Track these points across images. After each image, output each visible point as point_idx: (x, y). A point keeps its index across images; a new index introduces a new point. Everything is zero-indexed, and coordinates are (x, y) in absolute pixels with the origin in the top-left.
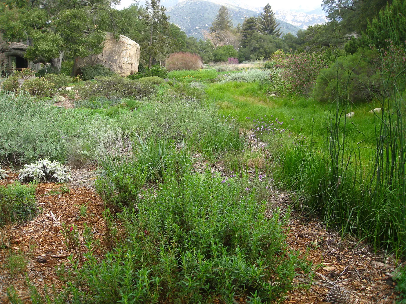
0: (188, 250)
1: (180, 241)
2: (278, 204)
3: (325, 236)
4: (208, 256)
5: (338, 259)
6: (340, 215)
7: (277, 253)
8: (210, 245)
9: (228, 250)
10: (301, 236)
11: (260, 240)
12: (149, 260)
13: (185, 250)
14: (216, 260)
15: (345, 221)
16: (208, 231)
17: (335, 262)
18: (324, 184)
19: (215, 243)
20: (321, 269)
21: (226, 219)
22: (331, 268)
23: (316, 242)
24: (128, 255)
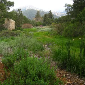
0: (28, 79)
1: (26, 76)
2: (54, 65)
3: (67, 74)
4: (34, 80)
5: (71, 80)
6: (71, 67)
7: (53, 79)
8: (34, 77)
9: (39, 78)
10: (60, 74)
11: (48, 75)
12: (17, 82)
13: (27, 79)
14: (36, 81)
15: (72, 69)
16: (34, 73)
17: (70, 81)
18: (66, 59)
19: (36, 77)
20: (66, 83)
21: (39, 70)
22: (69, 82)
23: (64, 75)
24: (10, 81)
